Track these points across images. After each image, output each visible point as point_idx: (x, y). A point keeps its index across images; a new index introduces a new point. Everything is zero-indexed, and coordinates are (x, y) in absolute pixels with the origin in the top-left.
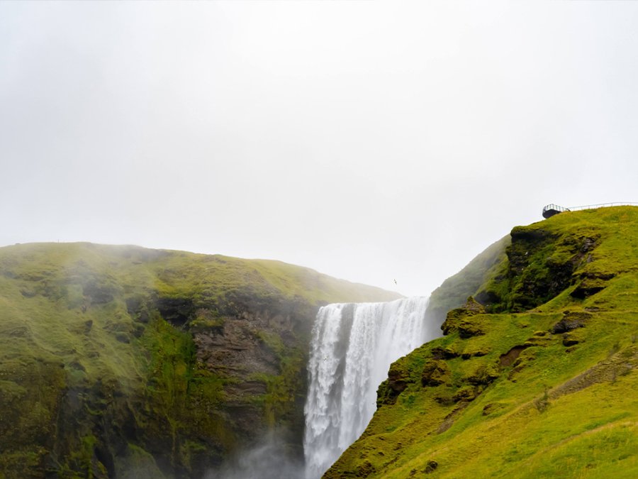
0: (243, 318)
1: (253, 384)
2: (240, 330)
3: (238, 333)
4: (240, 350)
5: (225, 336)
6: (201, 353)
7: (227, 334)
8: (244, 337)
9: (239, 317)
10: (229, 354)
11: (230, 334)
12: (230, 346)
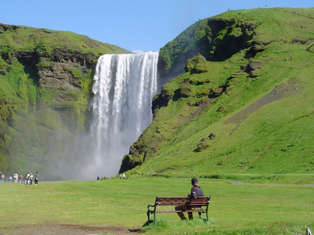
0: (63, 62)
1: (69, 96)
2: (62, 68)
3: (61, 70)
4: (62, 79)
5: (54, 71)
6: (42, 80)
7: (55, 71)
8: (64, 72)
9: (61, 62)
10: (56, 81)
11: (56, 70)
12: (57, 77)
